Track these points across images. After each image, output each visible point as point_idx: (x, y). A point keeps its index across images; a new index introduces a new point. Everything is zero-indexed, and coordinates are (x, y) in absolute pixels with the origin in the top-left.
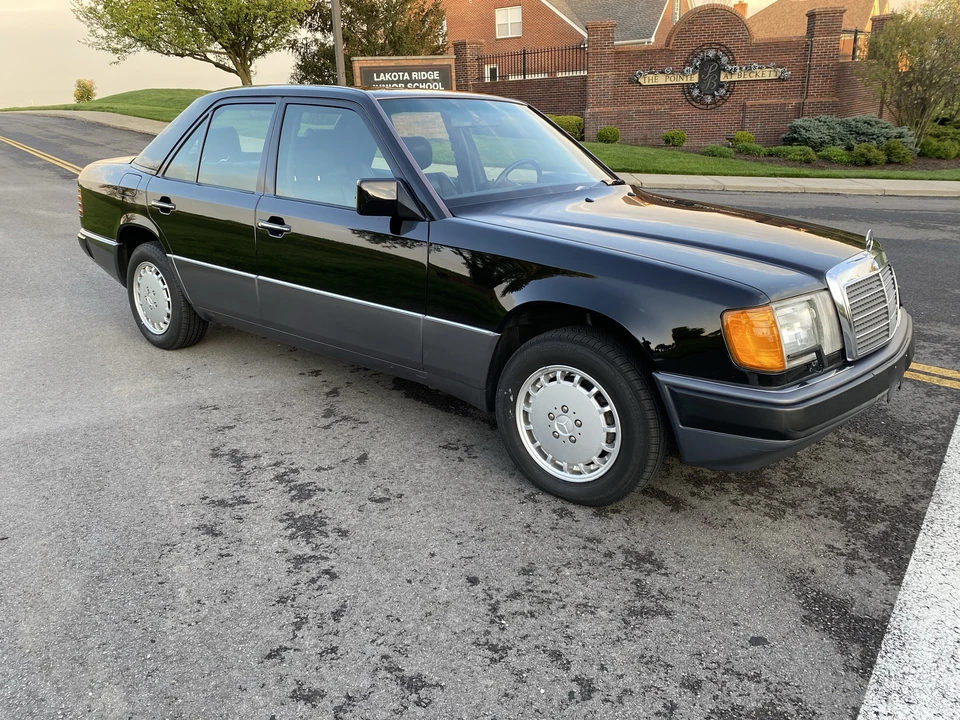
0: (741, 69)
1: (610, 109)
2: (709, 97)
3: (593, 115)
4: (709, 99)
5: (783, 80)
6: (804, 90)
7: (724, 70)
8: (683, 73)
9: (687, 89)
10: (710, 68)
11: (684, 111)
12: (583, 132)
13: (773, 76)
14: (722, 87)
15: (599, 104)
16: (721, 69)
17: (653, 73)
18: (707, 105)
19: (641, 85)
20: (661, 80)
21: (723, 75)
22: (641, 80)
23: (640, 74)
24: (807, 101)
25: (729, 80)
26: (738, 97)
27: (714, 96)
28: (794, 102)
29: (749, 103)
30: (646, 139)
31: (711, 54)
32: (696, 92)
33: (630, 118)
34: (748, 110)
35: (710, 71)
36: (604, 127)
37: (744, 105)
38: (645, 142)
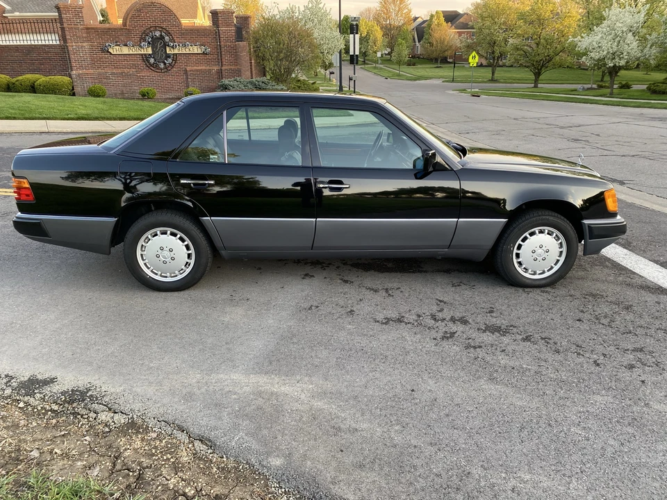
0: (179, 45)
1: (91, 71)
2: (162, 64)
3: (79, 75)
4: (162, 66)
5: (206, 54)
6: (220, 61)
7: (168, 46)
8: (141, 46)
9: (145, 58)
10: (159, 43)
11: (146, 73)
12: (73, 89)
13: (199, 52)
14: (169, 57)
15: (81, 67)
16: (166, 45)
17: (119, 45)
18: (161, 69)
19: (111, 54)
20: (125, 50)
21: (168, 49)
22: (110, 50)
23: (109, 45)
24: (223, 68)
25: (172, 52)
26: (181, 64)
27: (165, 64)
28: (216, 68)
29: (188, 68)
30: (122, 93)
31: (158, 34)
32: (152, 61)
33: (107, 78)
34: (189, 73)
35: (159, 46)
36: (89, 85)
37: (186, 70)
38: (123, 96)
